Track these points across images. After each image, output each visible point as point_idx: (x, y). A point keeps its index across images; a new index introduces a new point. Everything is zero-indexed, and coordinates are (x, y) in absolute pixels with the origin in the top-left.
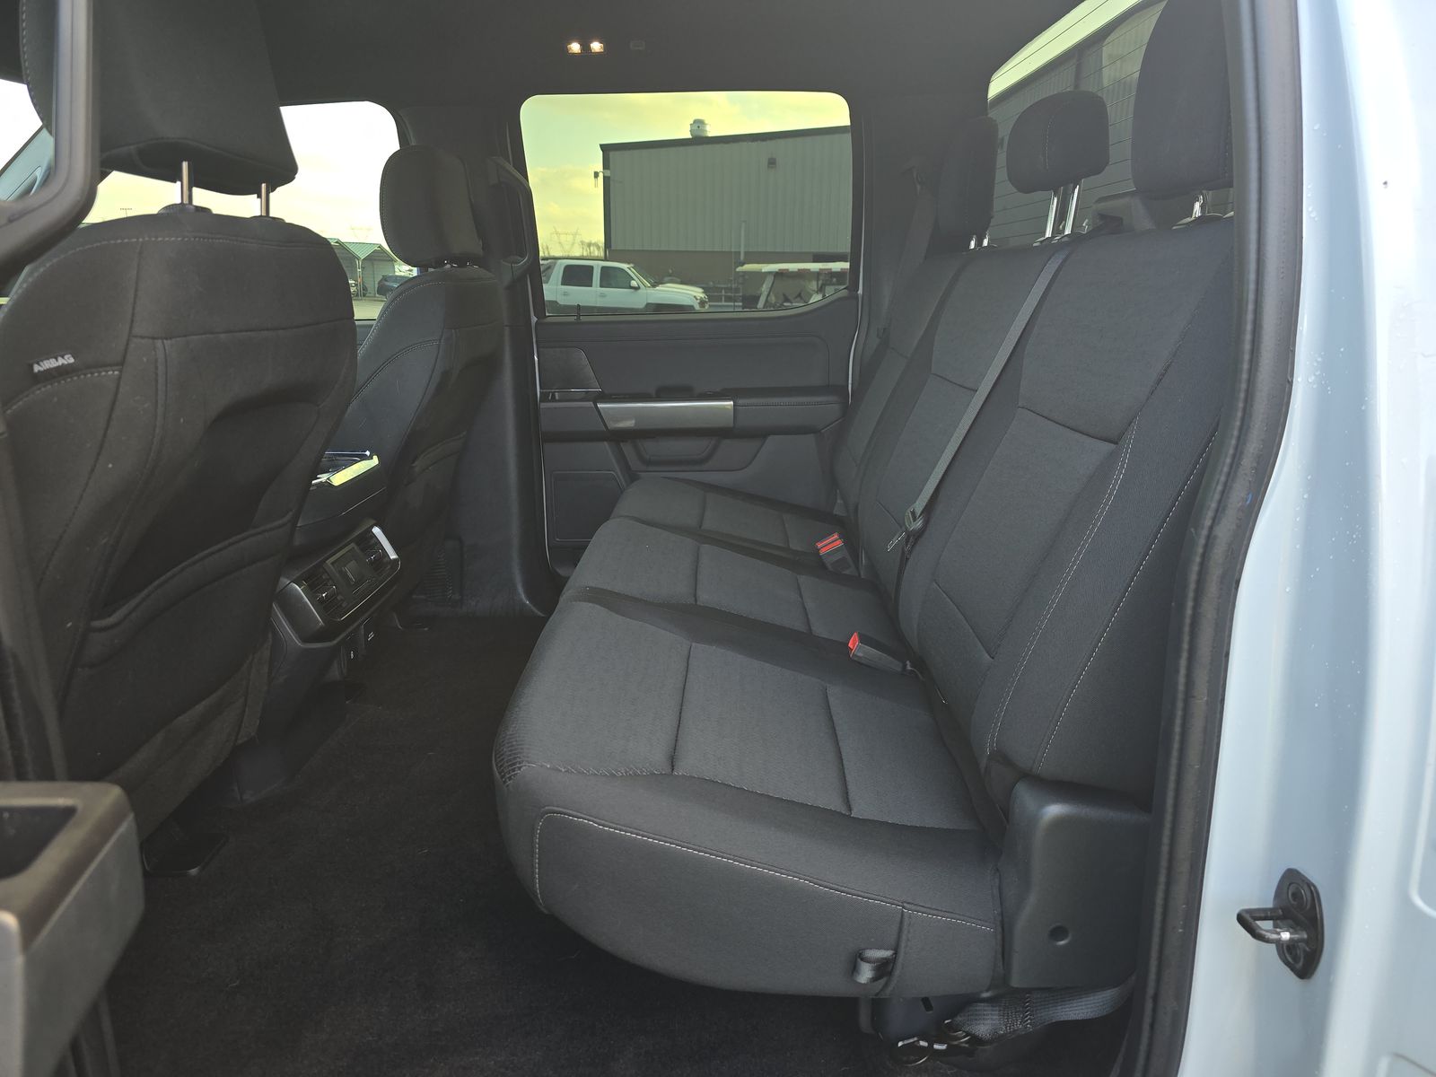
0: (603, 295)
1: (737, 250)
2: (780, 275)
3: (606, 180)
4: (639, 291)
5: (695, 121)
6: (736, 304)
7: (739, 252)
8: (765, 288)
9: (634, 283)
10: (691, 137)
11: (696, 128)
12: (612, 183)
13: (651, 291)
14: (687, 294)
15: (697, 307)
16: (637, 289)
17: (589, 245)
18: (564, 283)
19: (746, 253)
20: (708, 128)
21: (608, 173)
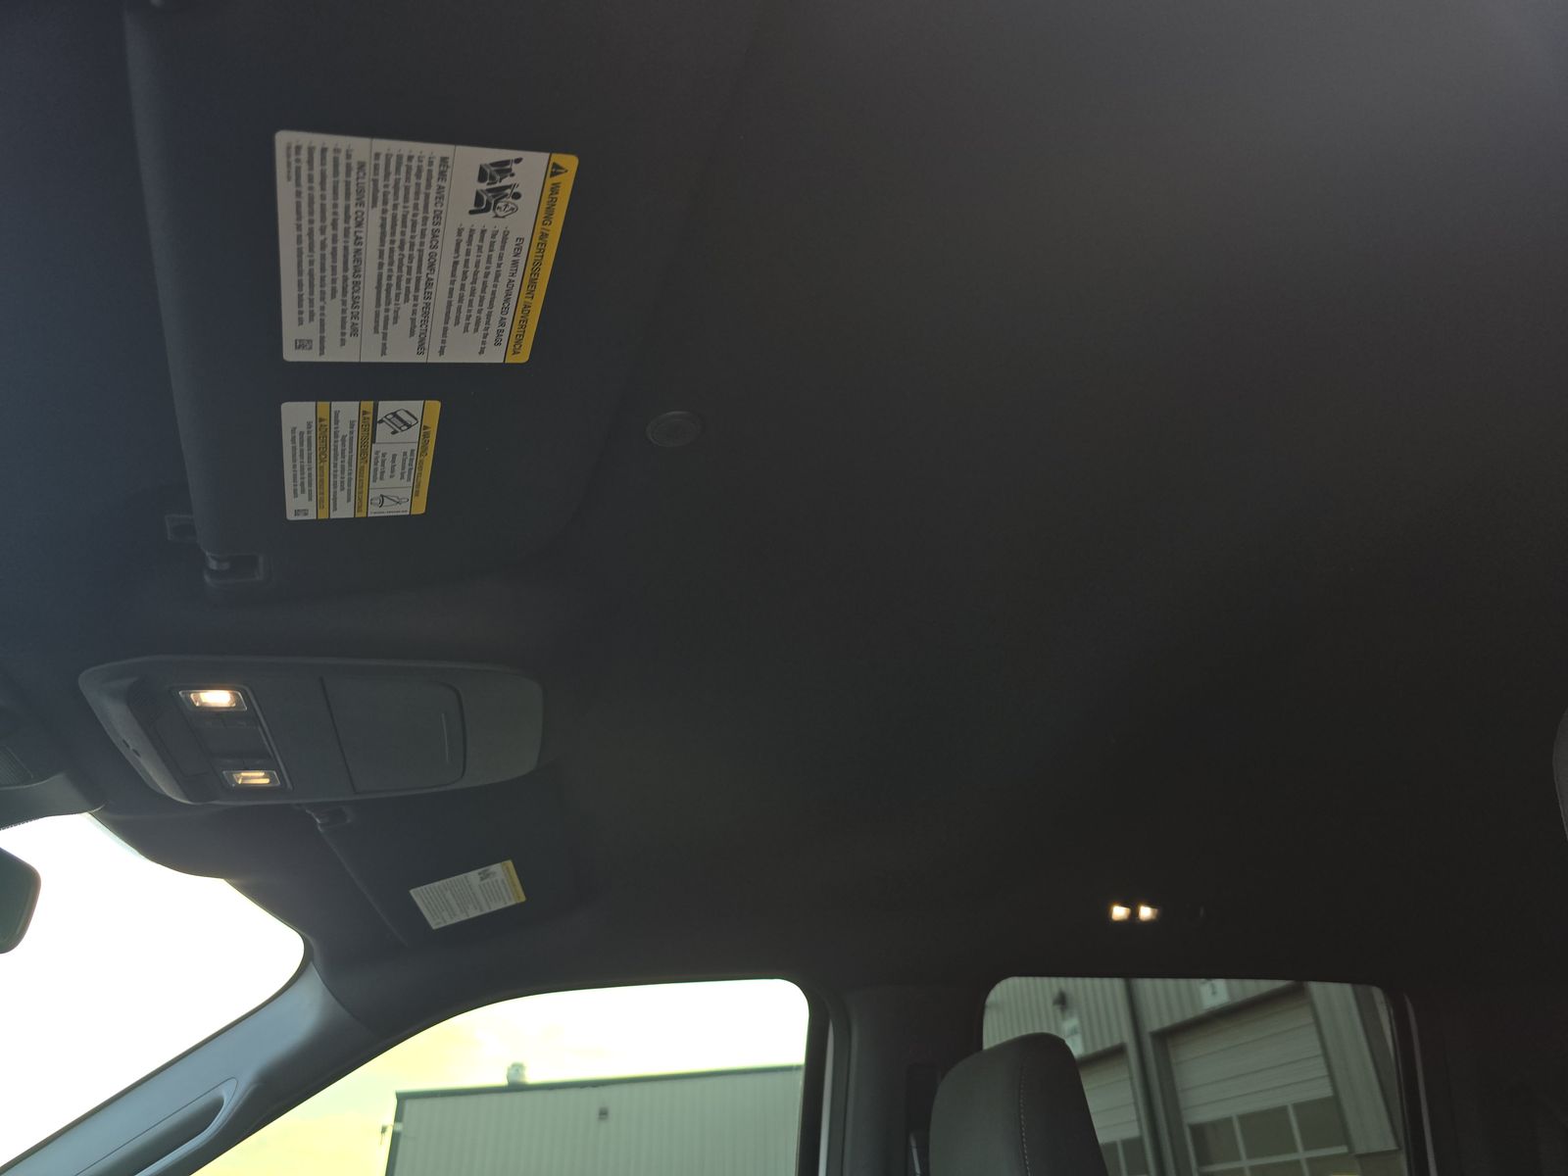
3: (396, 1136)
5: (513, 1066)
10: (506, 1084)
11: (513, 1073)
12: (402, 1140)
21: (399, 1127)
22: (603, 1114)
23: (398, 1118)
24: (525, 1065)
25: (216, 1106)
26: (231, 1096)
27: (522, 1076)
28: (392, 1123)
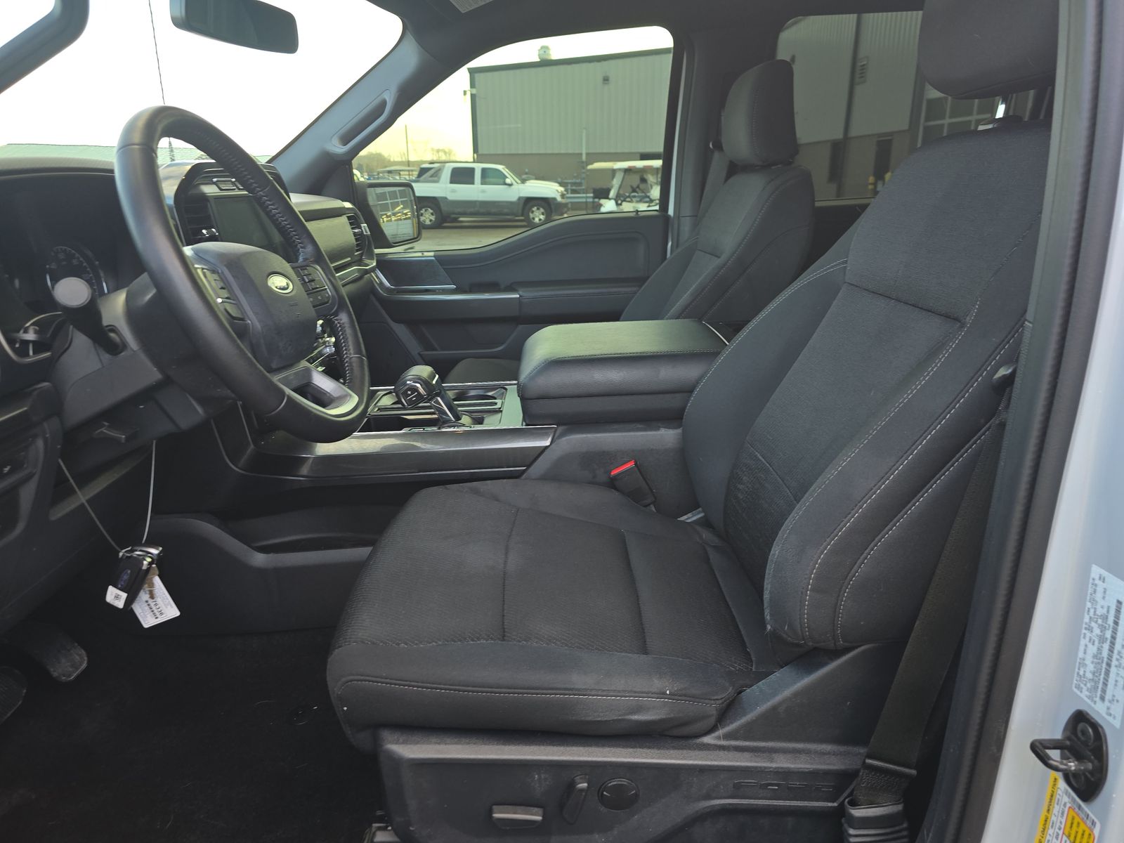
0: (483, 191)
1: (580, 152)
2: (628, 171)
3: (473, 97)
4: (513, 187)
5: (542, 48)
6: (588, 195)
7: (581, 154)
8: (616, 183)
9: (508, 181)
10: (539, 60)
11: (542, 52)
12: (477, 99)
13: (521, 186)
14: (549, 189)
15: (559, 199)
16: (510, 185)
17: (438, 151)
18: (452, 182)
19: (588, 154)
20: (551, 52)
21: (474, 91)
22: (606, 80)
23: (473, 85)
24: (550, 47)
25: (384, 103)
26: (390, 98)
27: (549, 55)
28: (469, 88)
